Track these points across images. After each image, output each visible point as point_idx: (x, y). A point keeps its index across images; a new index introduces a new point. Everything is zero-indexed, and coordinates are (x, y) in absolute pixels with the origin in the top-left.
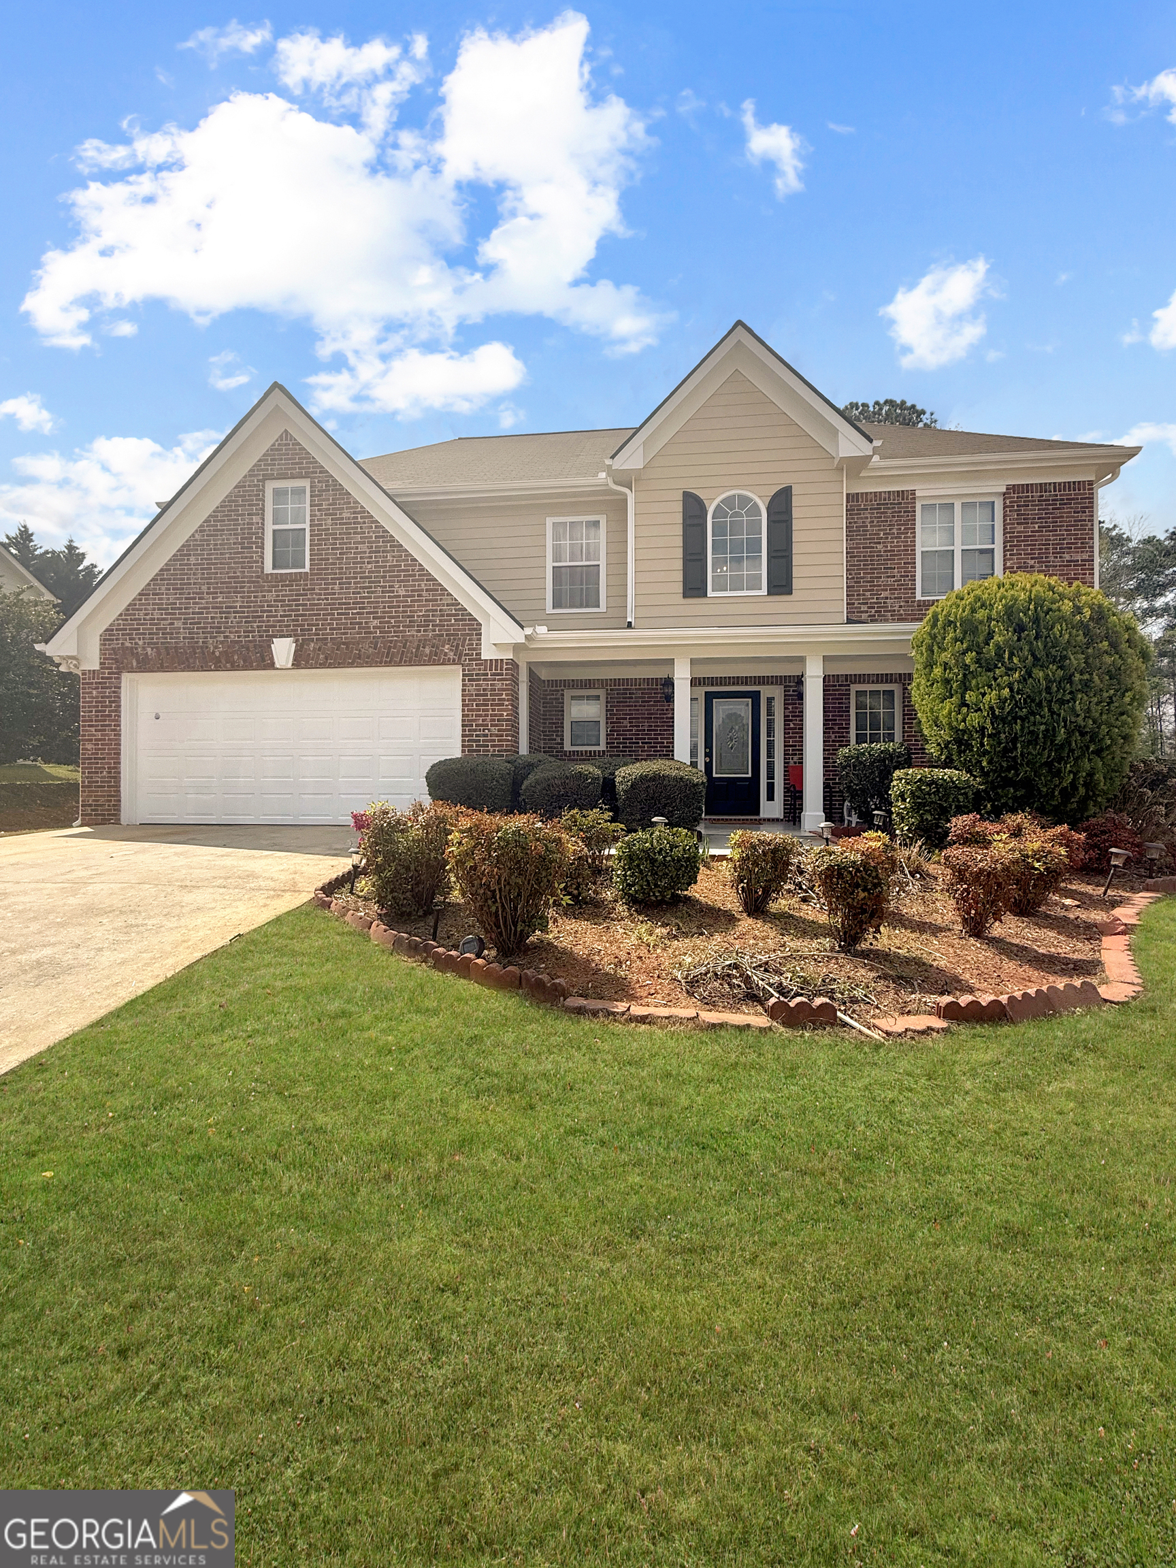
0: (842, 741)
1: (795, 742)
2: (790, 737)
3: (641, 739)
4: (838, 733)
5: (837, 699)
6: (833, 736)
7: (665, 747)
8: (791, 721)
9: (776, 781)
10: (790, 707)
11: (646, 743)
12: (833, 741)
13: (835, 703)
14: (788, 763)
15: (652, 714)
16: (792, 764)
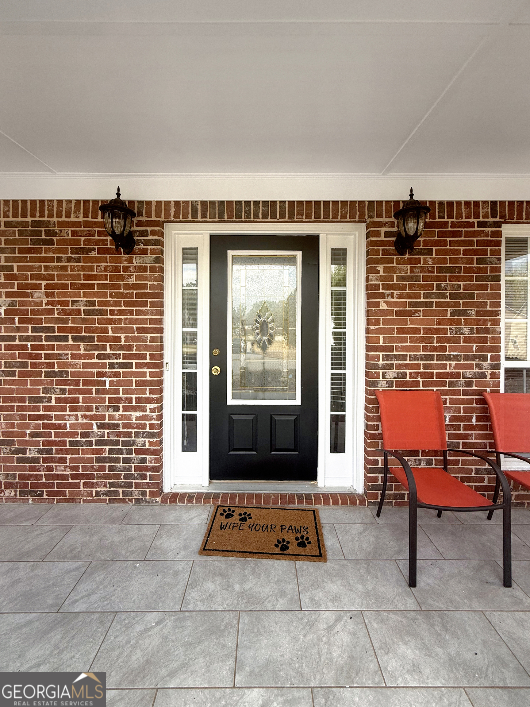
0: (485, 340)
1: (392, 340)
2: (380, 331)
3: (71, 330)
4: (477, 322)
5: (476, 252)
6: (466, 329)
7: (122, 348)
8: (382, 296)
9: (348, 413)
10: (380, 268)
11: (82, 339)
12: (466, 340)
13: (471, 261)
14: (374, 384)
15: (94, 277)
16: (382, 385)
